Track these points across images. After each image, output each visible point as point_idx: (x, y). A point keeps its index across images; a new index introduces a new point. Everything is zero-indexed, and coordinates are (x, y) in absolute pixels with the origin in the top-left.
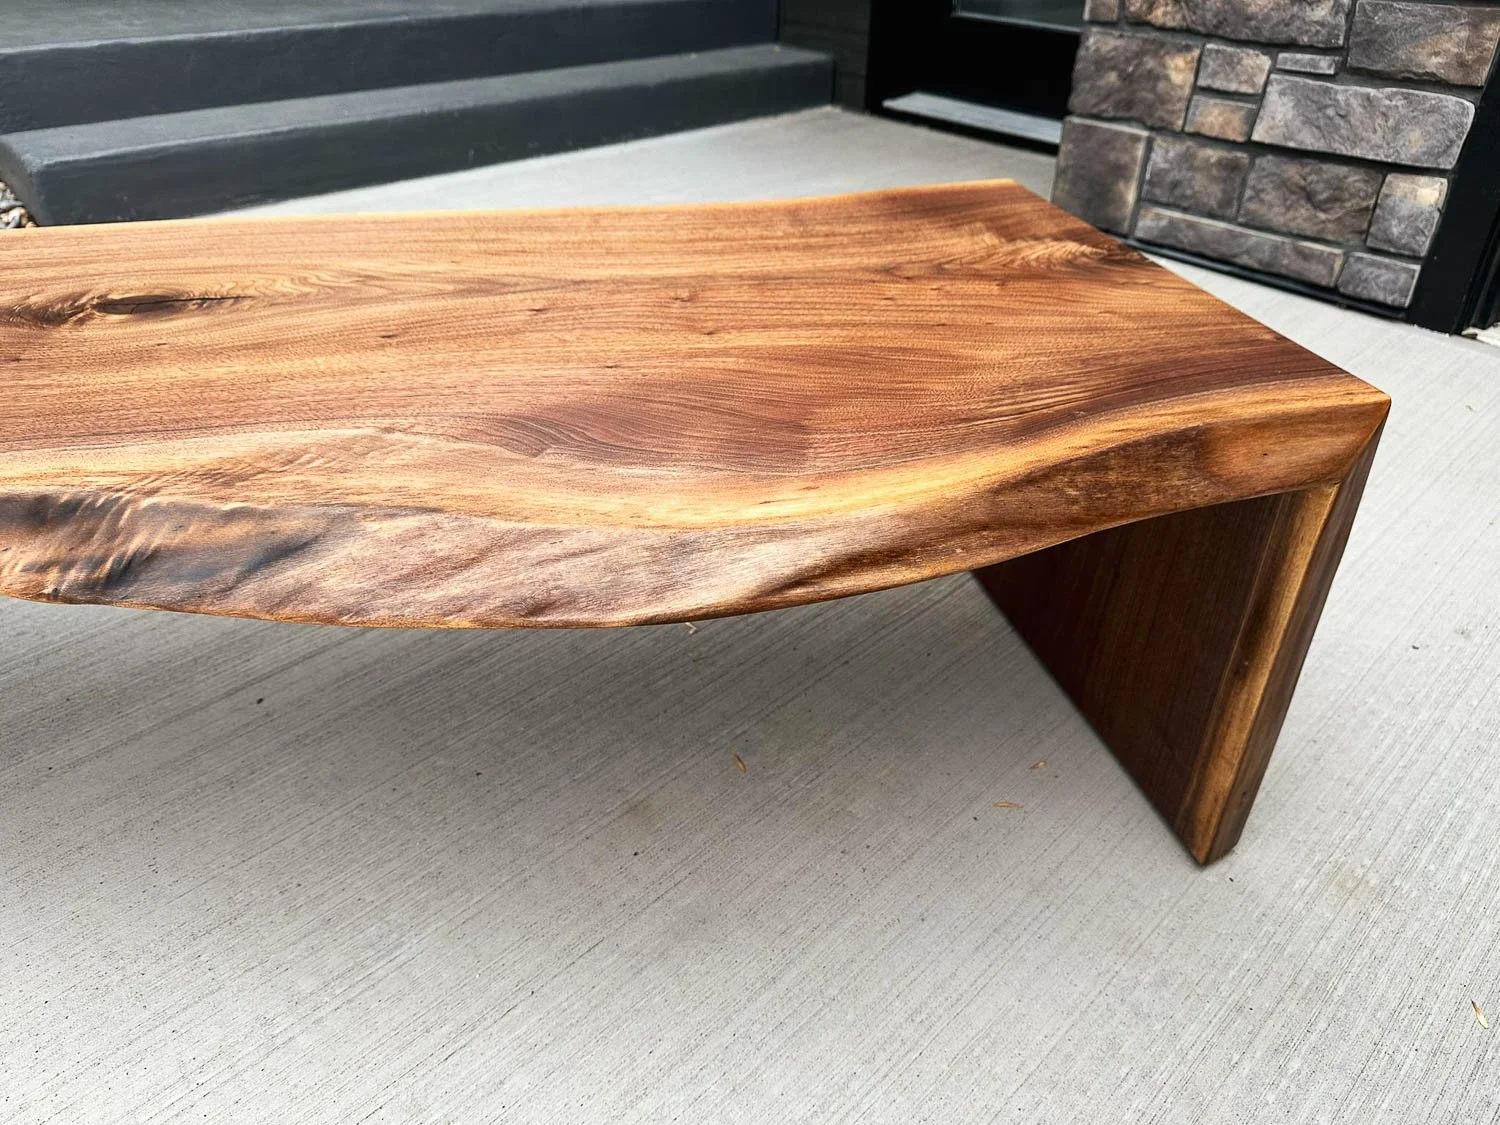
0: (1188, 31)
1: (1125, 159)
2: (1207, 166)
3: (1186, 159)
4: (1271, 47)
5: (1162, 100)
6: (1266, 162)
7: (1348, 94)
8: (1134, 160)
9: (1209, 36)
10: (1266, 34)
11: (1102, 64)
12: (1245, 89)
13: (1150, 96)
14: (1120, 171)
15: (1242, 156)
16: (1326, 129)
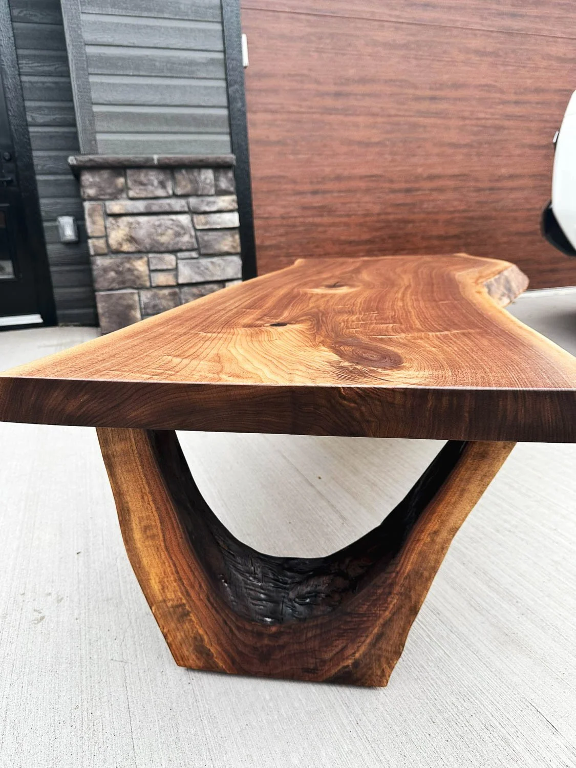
0: (139, 252)
1: (131, 302)
2: (164, 297)
3: (155, 296)
4: (174, 252)
5: (138, 278)
6: (186, 289)
7: (204, 262)
8: (135, 301)
9: (148, 252)
10: (170, 248)
11: (105, 270)
12: (170, 267)
13: (133, 278)
14: (131, 307)
15: (177, 290)
16: (201, 274)
